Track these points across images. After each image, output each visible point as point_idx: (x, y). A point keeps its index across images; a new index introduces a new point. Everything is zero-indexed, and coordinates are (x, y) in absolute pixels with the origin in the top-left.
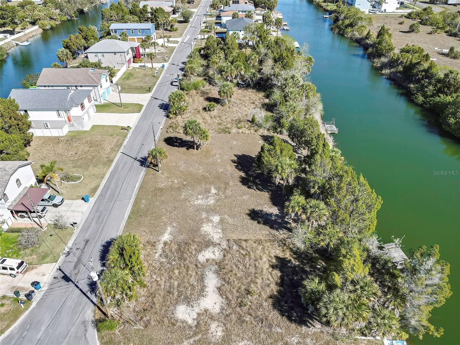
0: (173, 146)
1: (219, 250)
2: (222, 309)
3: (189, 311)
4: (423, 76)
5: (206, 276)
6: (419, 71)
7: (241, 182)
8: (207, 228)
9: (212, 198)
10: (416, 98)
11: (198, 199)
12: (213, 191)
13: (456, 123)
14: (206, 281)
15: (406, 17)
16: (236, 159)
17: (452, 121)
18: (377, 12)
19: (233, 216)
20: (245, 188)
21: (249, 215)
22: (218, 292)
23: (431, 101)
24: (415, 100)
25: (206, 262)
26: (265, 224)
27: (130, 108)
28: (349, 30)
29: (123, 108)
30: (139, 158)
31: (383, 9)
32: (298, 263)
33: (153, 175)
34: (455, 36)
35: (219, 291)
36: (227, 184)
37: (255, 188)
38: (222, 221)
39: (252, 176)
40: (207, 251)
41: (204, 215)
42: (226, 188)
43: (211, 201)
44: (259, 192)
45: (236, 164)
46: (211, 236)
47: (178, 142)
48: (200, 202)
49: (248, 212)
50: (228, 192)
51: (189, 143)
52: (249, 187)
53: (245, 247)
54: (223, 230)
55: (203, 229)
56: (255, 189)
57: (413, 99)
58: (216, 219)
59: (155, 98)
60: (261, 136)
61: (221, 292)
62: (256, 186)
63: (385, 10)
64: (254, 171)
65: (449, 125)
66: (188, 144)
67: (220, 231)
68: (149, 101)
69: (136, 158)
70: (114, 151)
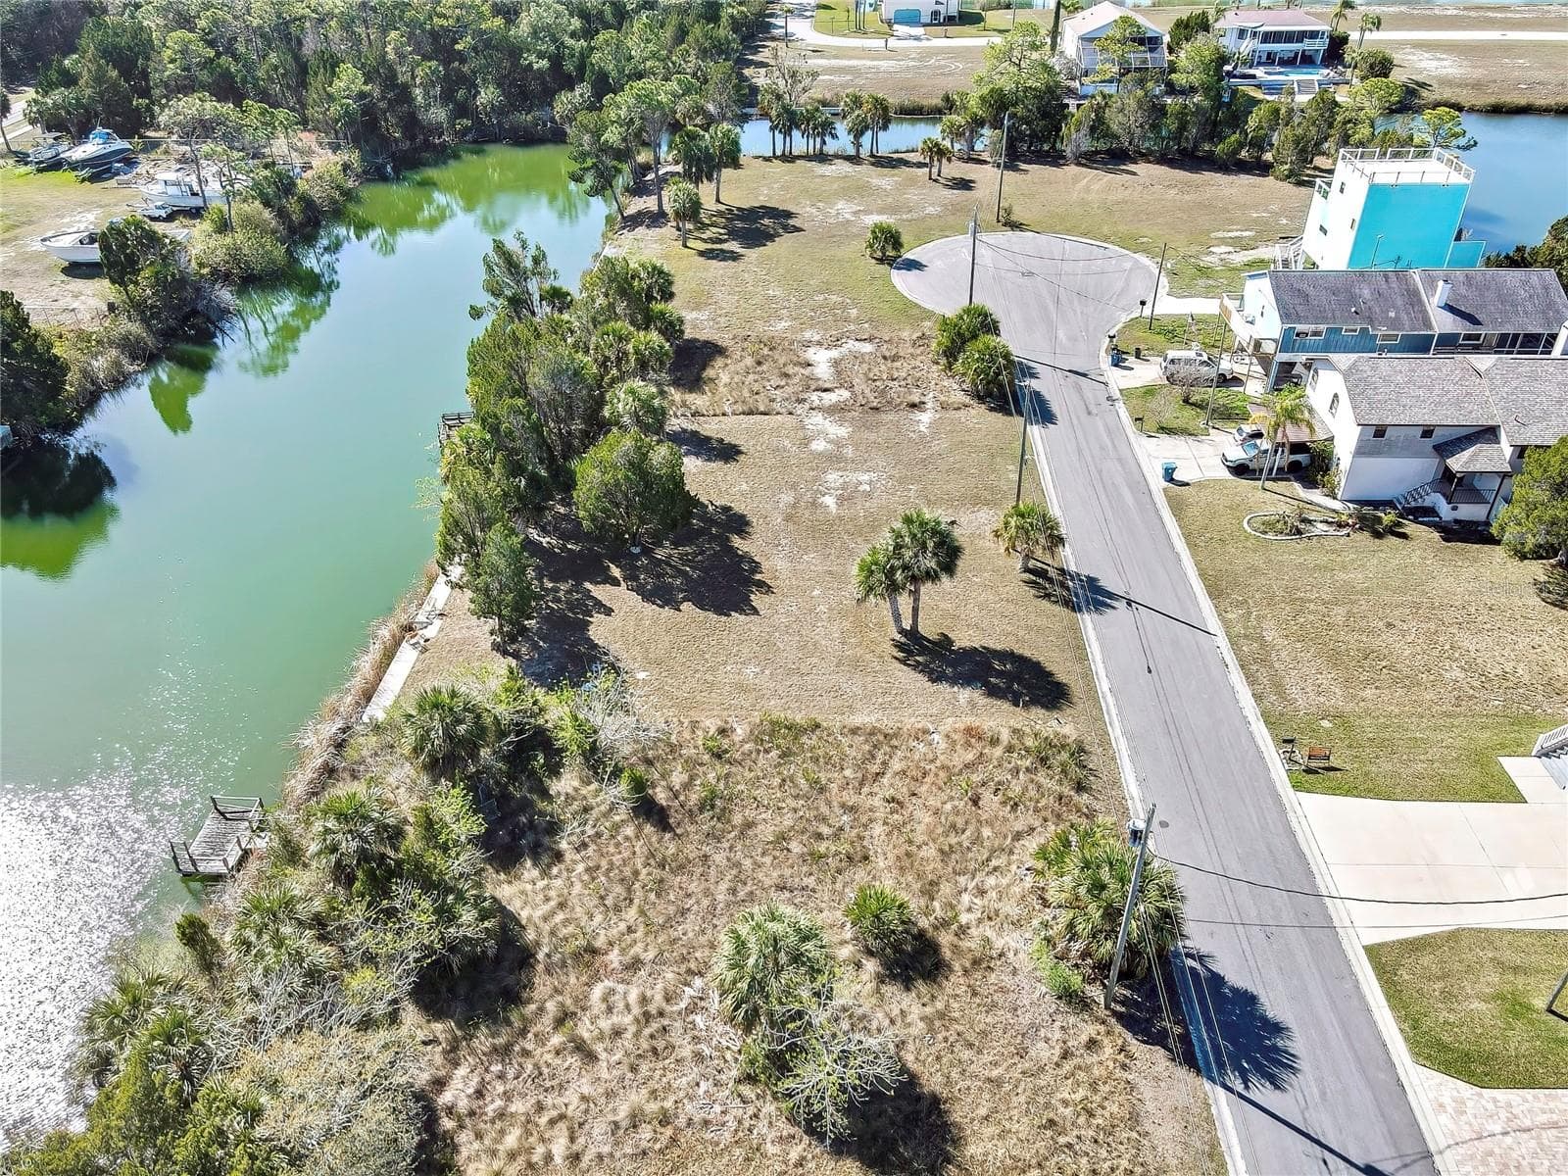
7: (748, 523)
8: (838, 431)
9: (832, 485)
11: (870, 483)
12: (829, 501)
16: (752, 597)
20: (739, 507)
21: (740, 452)
26: (708, 439)
36: (788, 518)
38: (806, 441)
39: (713, 538)
41: (849, 452)
42: (794, 506)
43: (833, 478)
45: (758, 577)
48: (865, 477)
49: (742, 458)
50: (787, 498)
51: (949, 671)
52: (726, 509)
58: (819, 445)
62: (706, 513)
64: (702, 553)
66: (953, 664)
68: (1433, 1148)
69: (1130, 605)
70: (1246, 636)
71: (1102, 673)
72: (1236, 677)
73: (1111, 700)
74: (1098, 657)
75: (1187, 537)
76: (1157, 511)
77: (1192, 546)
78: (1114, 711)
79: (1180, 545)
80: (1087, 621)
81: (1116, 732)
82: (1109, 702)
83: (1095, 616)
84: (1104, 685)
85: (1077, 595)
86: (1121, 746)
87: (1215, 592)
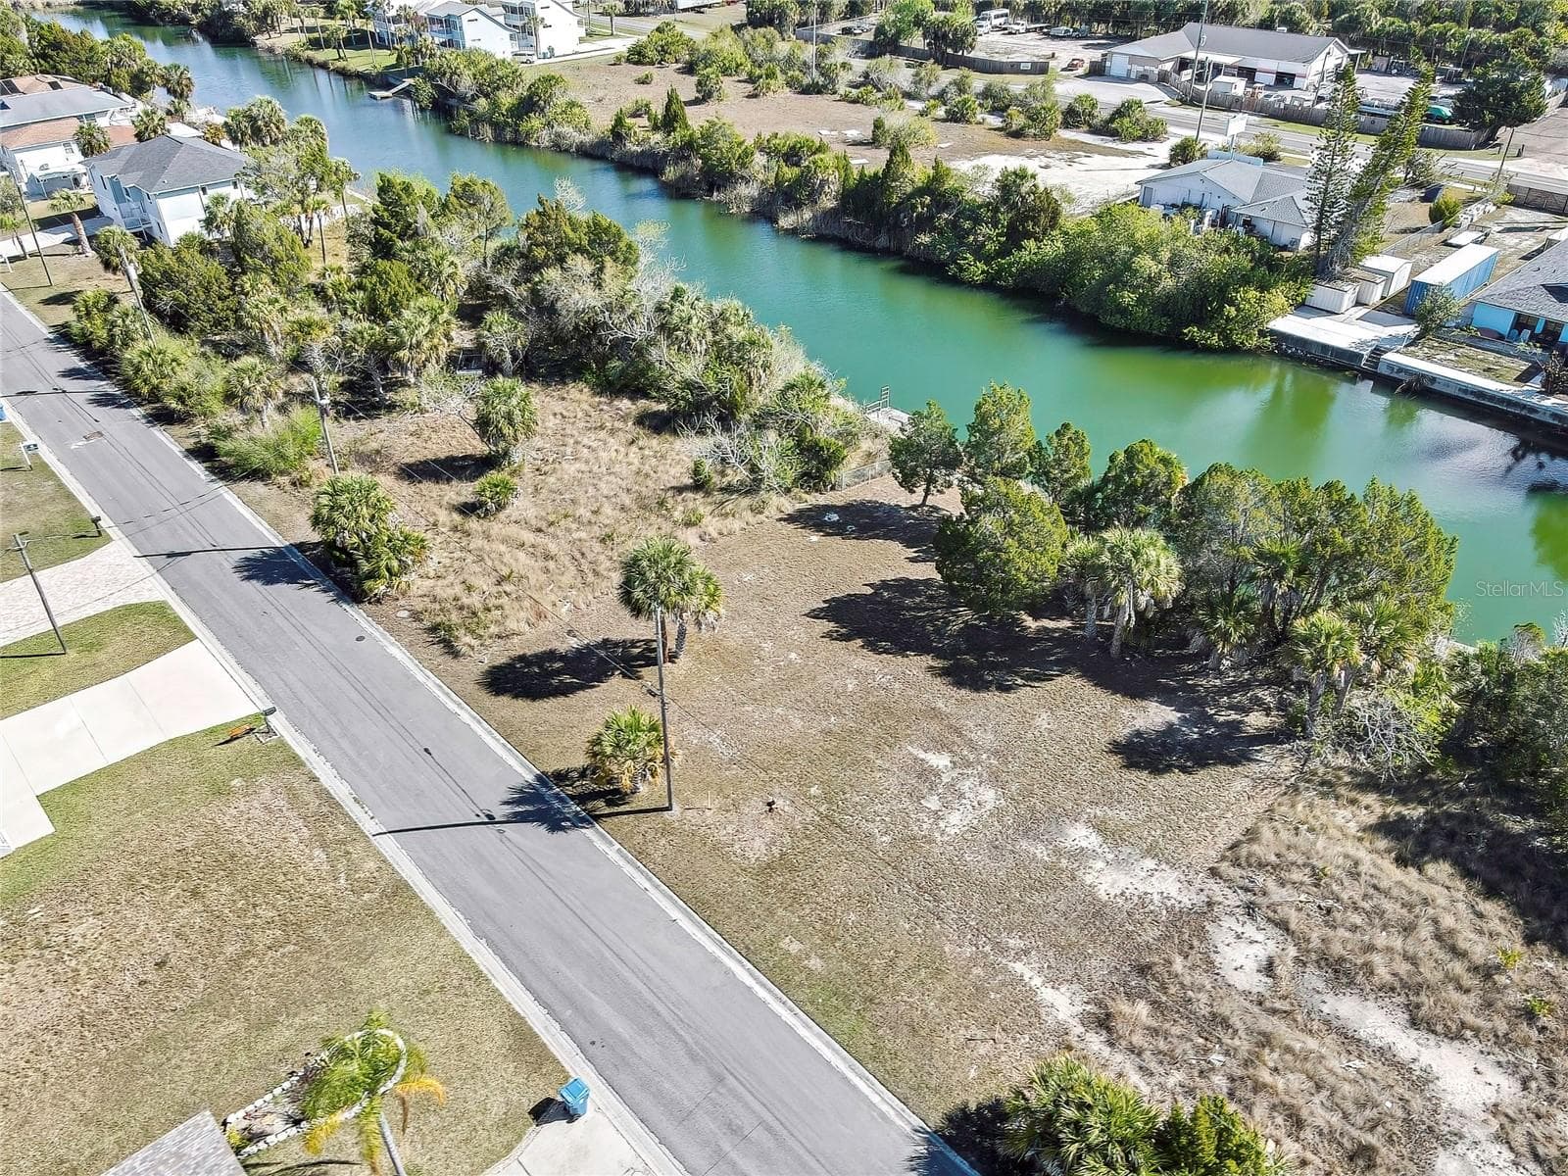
0: (565, 691)
1: (1241, 918)
2: (1513, 1069)
3: (1471, 1156)
4: (928, 206)
5: (1337, 1017)
6: (911, 196)
7: (958, 685)
9: (967, 783)
10: (961, 269)
11: (937, 815)
12: (937, 760)
13: (1141, 301)
14: (1362, 1034)
15: (628, 61)
16: (833, 624)
17: (1128, 298)
18: (535, 58)
19: (1110, 798)
22: (1432, 1037)
23: (1011, 265)
24: (966, 275)
25: (1270, 981)
26: (1201, 764)
27: (117, 644)
28: (535, 122)
29: (72, 654)
30: (501, 812)
31: (543, 48)
32: (1421, 810)
33: (664, 832)
34: (819, 92)
35: (1434, 1032)
36: (935, 714)
37: (1019, 681)
38: (1107, 832)
39: (956, 650)
40: (1221, 948)
41: (1038, 850)
43: (986, 795)
44: (1048, 685)
45: (858, 642)
46: (1156, 898)
47: (559, 672)
48: (956, 819)
49: (1118, 759)
51: (602, 653)
53: (1273, 858)
54: (1150, 852)
55: (1104, 894)
56: (1024, 685)
57: (954, 275)
58: (1083, 836)
59: (170, 555)
60: (780, 520)
61: (1439, 1028)
62: (1014, 673)
63: (551, 49)
64: (938, 633)
65: (1123, 311)
66: (606, 659)
67: (1150, 863)
68: (157, 575)
69: (488, 816)
70: (343, 842)
71: (475, 726)
72: (341, 791)
73: (451, 706)
74: (488, 739)
75: (479, 977)
76: (551, 1012)
77: (463, 958)
78: (443, 698)
79: (484, 958)
80: (525, 774)
81: (431, 683)
82: (452, 703)
83: (518, 783)
84: (466, 715)
85: (557, 796)
86: (420, 675)
87: (400, 889)
